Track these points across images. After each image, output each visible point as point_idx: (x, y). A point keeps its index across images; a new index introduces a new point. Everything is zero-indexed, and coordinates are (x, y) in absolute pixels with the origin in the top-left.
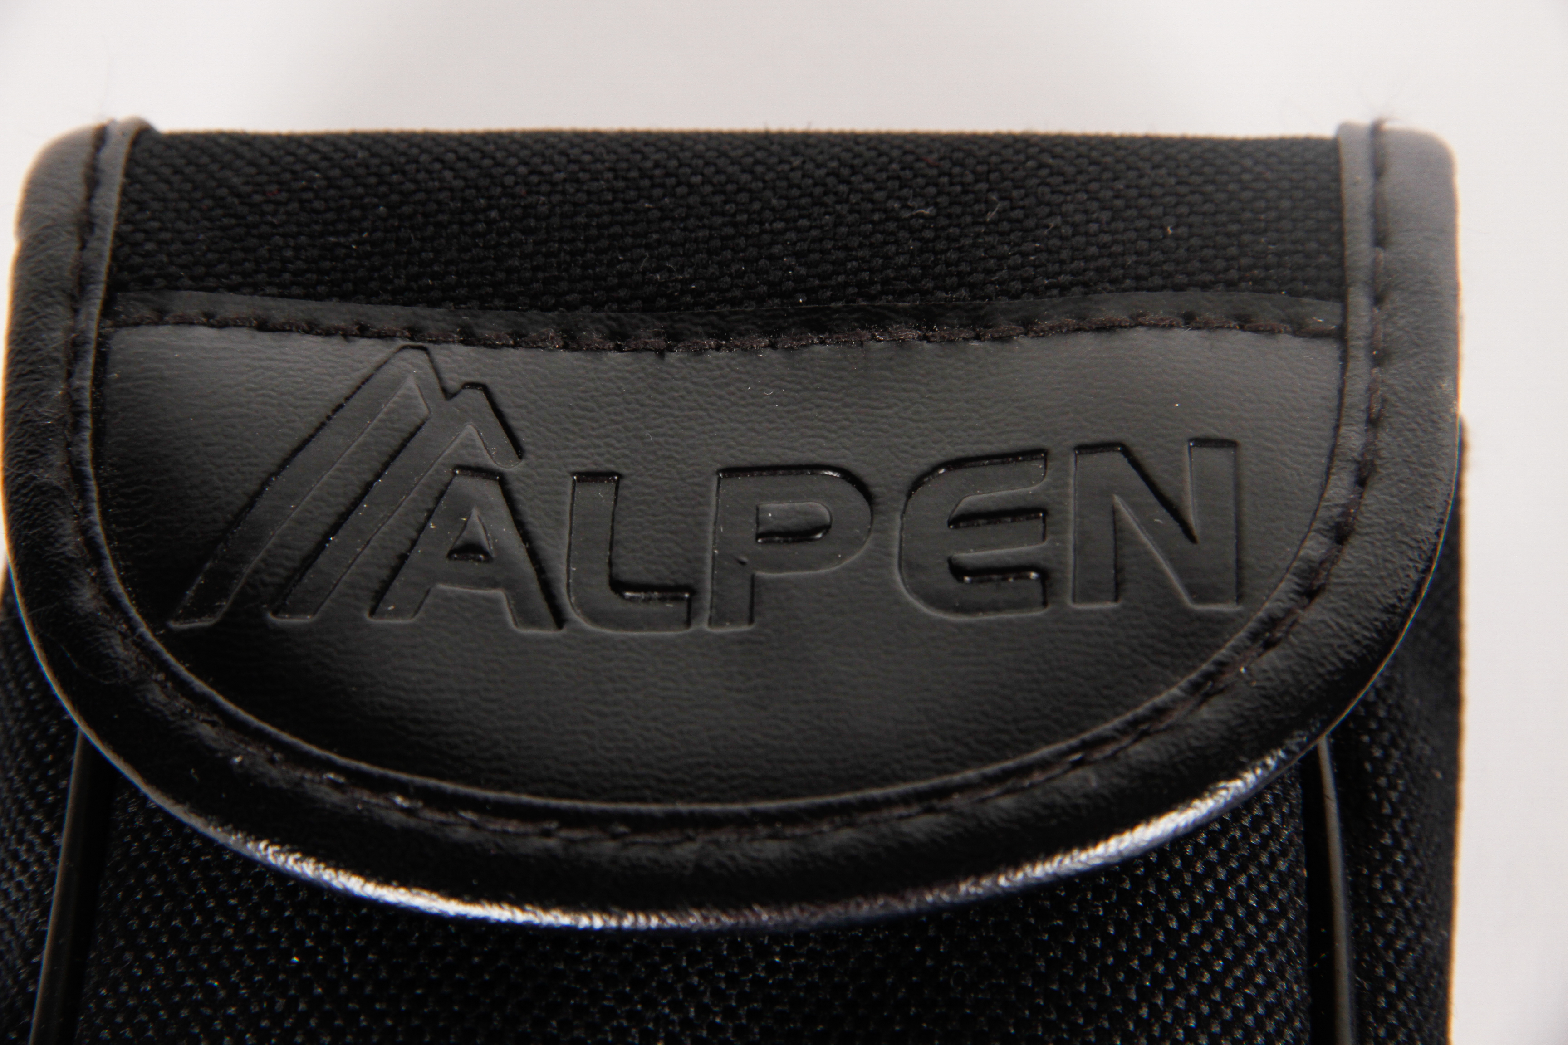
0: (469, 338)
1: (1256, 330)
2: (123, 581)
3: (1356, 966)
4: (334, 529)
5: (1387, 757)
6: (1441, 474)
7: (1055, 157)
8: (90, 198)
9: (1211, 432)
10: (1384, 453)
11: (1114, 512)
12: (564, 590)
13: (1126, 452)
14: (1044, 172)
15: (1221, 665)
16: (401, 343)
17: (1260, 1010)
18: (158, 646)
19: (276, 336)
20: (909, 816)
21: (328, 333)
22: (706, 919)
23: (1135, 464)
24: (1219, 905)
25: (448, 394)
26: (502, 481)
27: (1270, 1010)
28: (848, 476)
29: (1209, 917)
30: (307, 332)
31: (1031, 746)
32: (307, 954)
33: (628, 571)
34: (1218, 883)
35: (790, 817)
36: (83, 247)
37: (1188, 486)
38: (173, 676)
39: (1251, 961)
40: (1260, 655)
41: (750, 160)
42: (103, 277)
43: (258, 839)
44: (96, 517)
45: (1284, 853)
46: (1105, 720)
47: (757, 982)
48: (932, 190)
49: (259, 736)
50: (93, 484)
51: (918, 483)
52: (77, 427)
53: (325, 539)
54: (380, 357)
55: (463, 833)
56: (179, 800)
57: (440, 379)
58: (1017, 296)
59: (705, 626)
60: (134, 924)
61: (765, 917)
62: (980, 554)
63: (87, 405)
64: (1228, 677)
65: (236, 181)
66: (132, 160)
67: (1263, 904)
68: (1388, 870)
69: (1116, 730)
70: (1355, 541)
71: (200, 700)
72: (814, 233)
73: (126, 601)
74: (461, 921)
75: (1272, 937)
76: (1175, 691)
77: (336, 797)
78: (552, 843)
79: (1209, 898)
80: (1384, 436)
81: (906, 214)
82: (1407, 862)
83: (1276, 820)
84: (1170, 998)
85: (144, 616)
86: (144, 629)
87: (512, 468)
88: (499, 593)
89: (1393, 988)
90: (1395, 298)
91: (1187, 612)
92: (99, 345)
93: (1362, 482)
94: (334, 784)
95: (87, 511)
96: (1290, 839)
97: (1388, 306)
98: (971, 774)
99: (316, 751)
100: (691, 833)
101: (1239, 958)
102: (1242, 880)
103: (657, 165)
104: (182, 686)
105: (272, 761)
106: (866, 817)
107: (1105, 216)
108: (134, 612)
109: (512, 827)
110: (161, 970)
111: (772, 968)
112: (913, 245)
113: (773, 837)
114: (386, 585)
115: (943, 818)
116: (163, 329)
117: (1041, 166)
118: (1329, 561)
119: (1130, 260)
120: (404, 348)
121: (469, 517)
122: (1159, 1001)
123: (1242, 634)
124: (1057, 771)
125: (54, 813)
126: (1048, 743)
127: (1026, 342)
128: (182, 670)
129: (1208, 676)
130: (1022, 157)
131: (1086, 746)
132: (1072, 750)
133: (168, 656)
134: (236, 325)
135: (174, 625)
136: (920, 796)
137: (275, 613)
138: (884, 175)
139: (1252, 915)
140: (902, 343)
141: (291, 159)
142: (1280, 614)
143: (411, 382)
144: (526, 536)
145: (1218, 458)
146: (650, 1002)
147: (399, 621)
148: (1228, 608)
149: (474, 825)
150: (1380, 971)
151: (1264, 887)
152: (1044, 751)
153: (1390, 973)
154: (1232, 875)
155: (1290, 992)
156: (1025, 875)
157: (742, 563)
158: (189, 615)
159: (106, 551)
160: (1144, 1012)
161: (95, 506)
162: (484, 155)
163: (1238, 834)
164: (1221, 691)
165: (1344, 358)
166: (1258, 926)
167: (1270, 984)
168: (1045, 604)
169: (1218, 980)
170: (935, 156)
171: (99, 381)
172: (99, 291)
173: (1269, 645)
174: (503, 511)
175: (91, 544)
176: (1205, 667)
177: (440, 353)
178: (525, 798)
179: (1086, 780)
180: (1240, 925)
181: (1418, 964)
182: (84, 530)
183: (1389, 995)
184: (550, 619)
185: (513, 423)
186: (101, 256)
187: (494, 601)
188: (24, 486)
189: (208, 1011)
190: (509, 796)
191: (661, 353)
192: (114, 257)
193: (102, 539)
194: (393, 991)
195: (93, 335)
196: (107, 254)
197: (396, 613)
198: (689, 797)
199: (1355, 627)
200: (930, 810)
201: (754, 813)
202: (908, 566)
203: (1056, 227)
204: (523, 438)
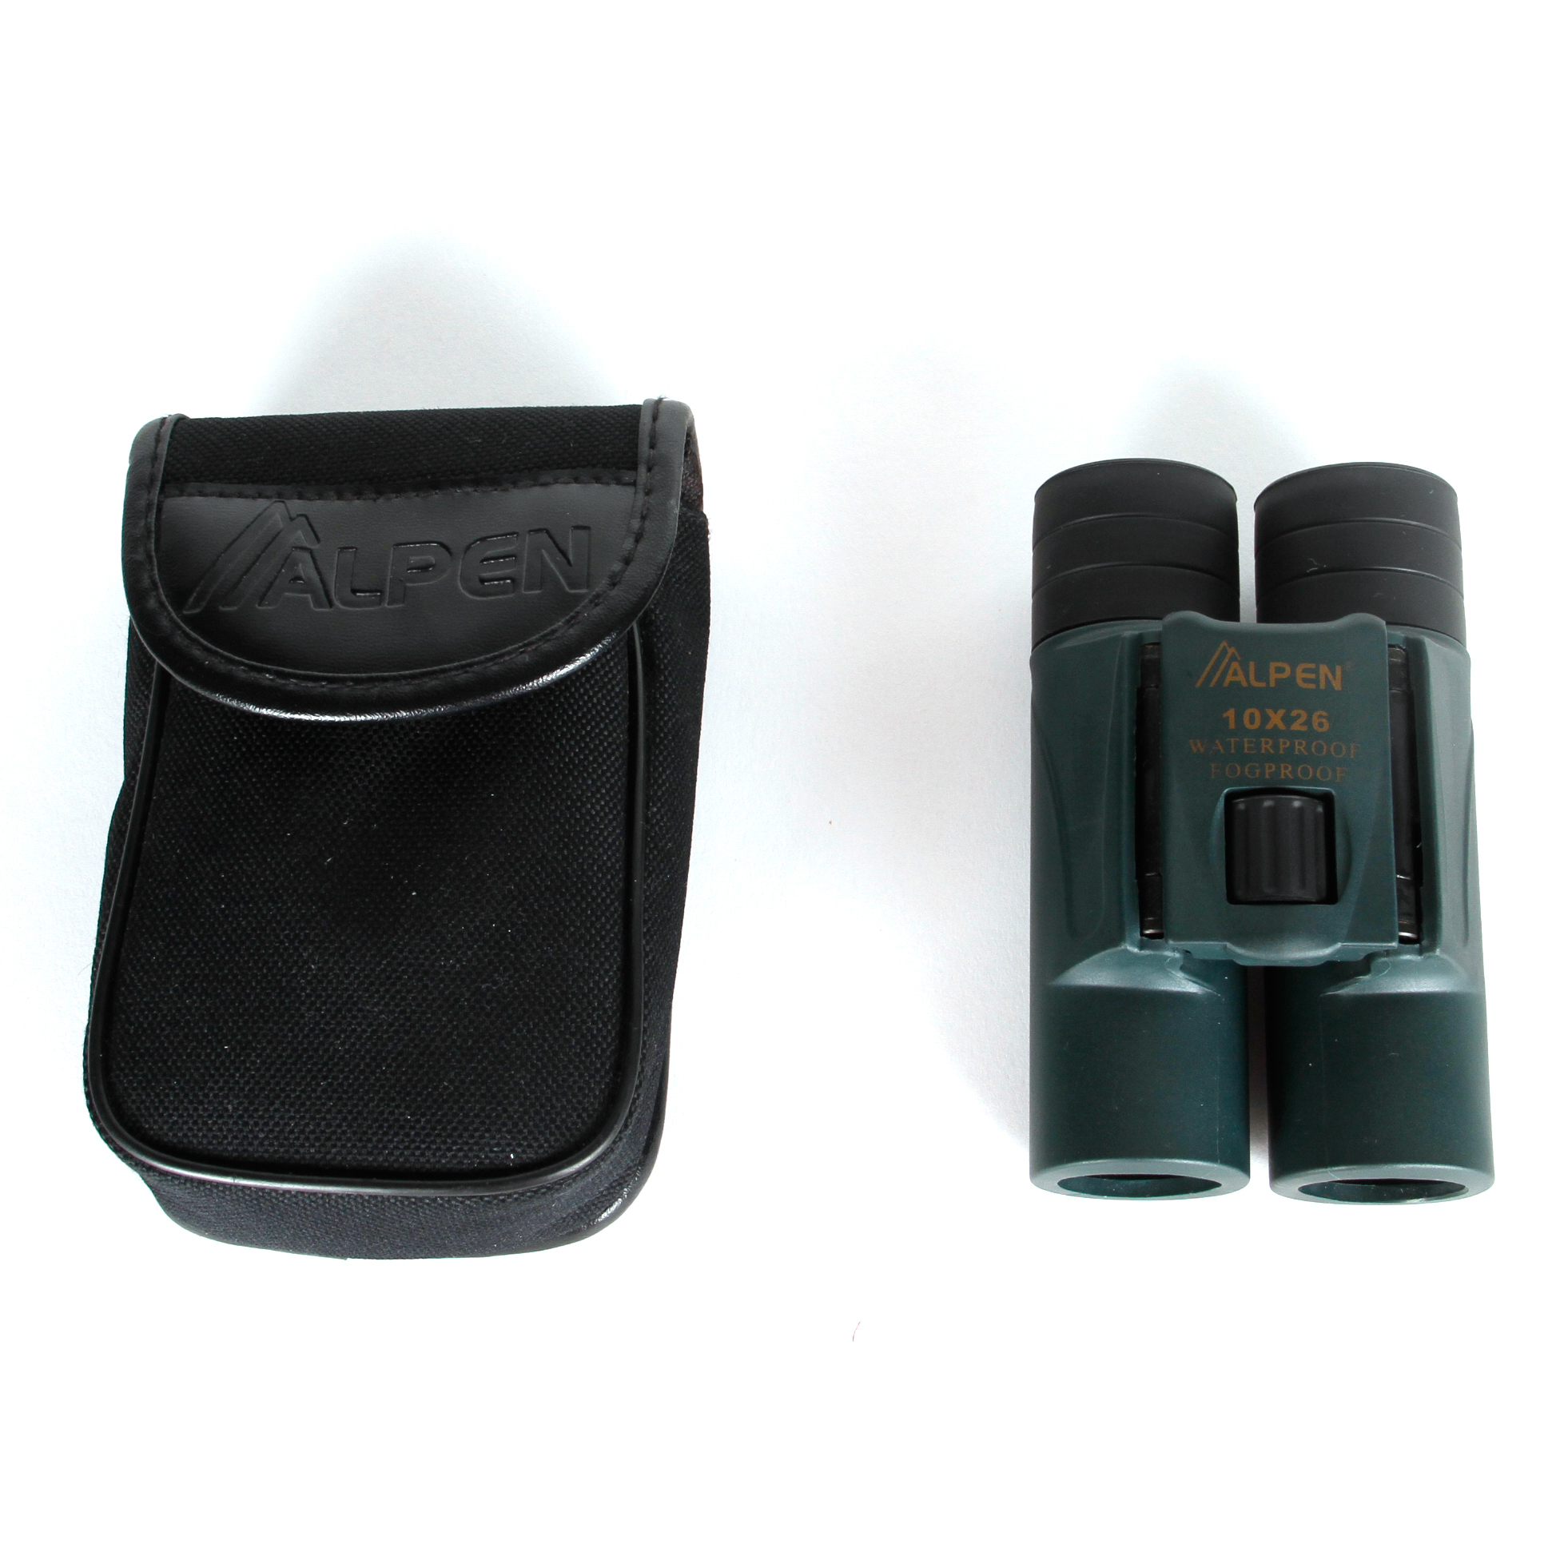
0: (301, 497)
1: (602, 483)
2: (166, 596)
3: (647, 727)
4: (245, 573)
5: (663, 646)
6: (668, 537)
7: (531, 417)
8: (156, 447)
9: (580, 523)
10: (647, 529)
11: (542, 556)
12: (333, 594)
13: (548, 532)
14: (526, 423)
15: (577, 613)
16: (274, 500)
17: (605, 744)
18: (179, 621)
19: (226, 499)
20: (459, 674)
21: (246, 497)
22: (383, 716)
23: (551, 537)
24: (590, 705)
25: (292, 519)
26: (311, 552)
27: (610, 744)
28: (442, 545)
29: (585, 710)
30: (239, 497)
31: (506, 647)
32: (240, 736)
33: (357, 586)
34: (589, 697)
35: (413, 677)
36: (153, 467)
37: (571, 544)
38: (184, 632)
39: (602, 726)
40: (593, 609)
41: (413, 422)
42: (160, 479)
43: (216, 693)
44: (156, 572)
45: (618, 684)
46: (534, 635)
47: (411, 741)
48: (482, 432)
49: (216, 653)
50: (155, 560)
51: (468, 547)
52: (149, 537)
53: (242, 577)
54: (265, 506)
55: (292, 687)
56: (186, 679)
57: (289, 514)
58: (511, 473)
59: (386, 605)
60: (177, 727)
61: (405, 714)
62: (490, 574)
63: (153, 529)
64: (580, 617)
65: (213, 438)
66: (173, 431)
67: (608, 704)
68: (662, 690)
69: (537, 639)
70: (633, 564)
71: (194, 640)
72: (436, 451)
73: (167, 604)
74: (291, 721)
75: (611, 717)
76: (560, 623)
77: (244, 675)
78: (324, 690)
79: (585, 703)
80: (647, 523)
81: (471, 442)
82: (670, 686)
83: (615, 672)
84: (568, 741)
85: (174, 609)
86: (173, 615)
87: (315, 547)
88: (309, 596)
89: (662, 735)
90: (656, 469)
91: (568, 593)
92: (158, 505)
93: (637, 541)
94: (244, 671)
95: (152, 570)
96: (621, 679)
97: (653, 471)
98: (482, 658)
99: (237, 658)
100: (377, 684)
101: (598, 724)
102: (600, 695)
103: (377, 426)
104: (187, 635)
105: (221, 663)
106: (442, 676)
107: (547, 440)
108: (170, 608)
109: (310, 684)
110: (187, 744)
111: (416, 735)
112: (473, 454)
113: (408, 684)
114: (265, 595)
115: (470, 675)
116: (184, 498)
117: (525, 421)
118: (623, 571)
119: (555, 457)
120: (275, 502)
121: (298, 566)
122: (564, 742)
123: (587, 601)
124: (514, 655)
125: (148, 687)
126: (512, 645)
127: (516, 491)
128: (187, 630)
129: (573, 618)
130: (518, 418)
131: (525, 645)
132: (521, 647)
133: (183, 625)
134: (211, 495)
135: (185, 612)
136: (463, 667)
137: (223, 606)
138: (464, 427)
139: (603, 709)
140: (467, 493)
141: (235, 429)
142: (602, 593)
143: (278, 516)
144: (319, 573)
145: (582, 533)
146: (369, 750)
147: (270, 608)
148: (584, 591)
149: (296, 684)
150: (657, 729)
151: (609, 698)
152: (509, 648)
153: (661, 729)
154: (595, 694)
155: (618, 737)
156: (502, 695)
157: (401, 581)
158: (194, 607)
159: (159, 585)
160: (558, 747)
161: (156, 568)
162: (310, 424)
163: (598, 678)
164: (578, 623)
165: (636, 493)
166: (606, 712)
167: (610, 734)
168: (513, 592)
169: (588, 733)
170: (485, 418)
171: (158, 518)
172: (159, 484)
173: (597, 605)
174: (312, 564)
175: (154, 583)
176: (572, 614)
177: (289, 503)
178: (315, 673)
179: (525, 658)
180: (598, 713)
181: (673, 726)
182: (151, 577)
183: (660, 738)
184: (328, 604)
185: (316, 529)
186: (159, 470)
187: (306, 598)
188: (129, 560)
189: (204, 759)
190: (309, 673)
191: (375, 500)
192: (165, 470)
193: (158, 580)
194: (272, 748)
195: (156, 501)
196: (162, 469)
197: (269, 605)
198: (375, 671)
199: (630, 597)
200: (466, 672)
201: (401, 675)
202: (464, 579)
203: (529, 445)
204: (320, 535)
